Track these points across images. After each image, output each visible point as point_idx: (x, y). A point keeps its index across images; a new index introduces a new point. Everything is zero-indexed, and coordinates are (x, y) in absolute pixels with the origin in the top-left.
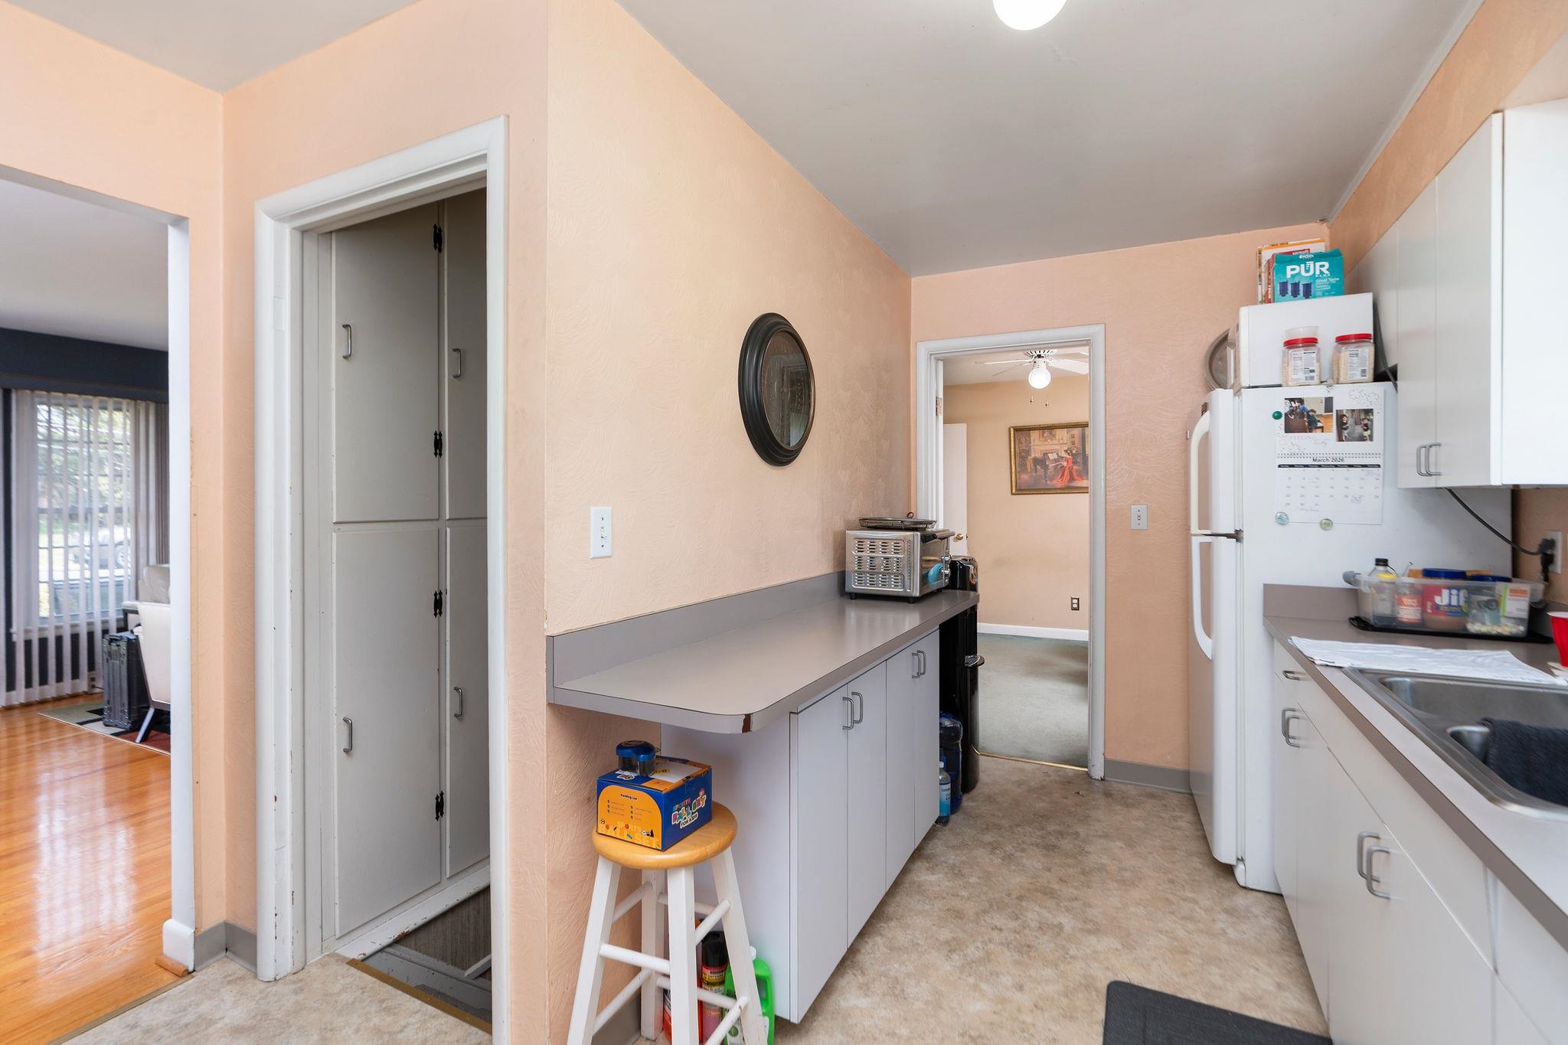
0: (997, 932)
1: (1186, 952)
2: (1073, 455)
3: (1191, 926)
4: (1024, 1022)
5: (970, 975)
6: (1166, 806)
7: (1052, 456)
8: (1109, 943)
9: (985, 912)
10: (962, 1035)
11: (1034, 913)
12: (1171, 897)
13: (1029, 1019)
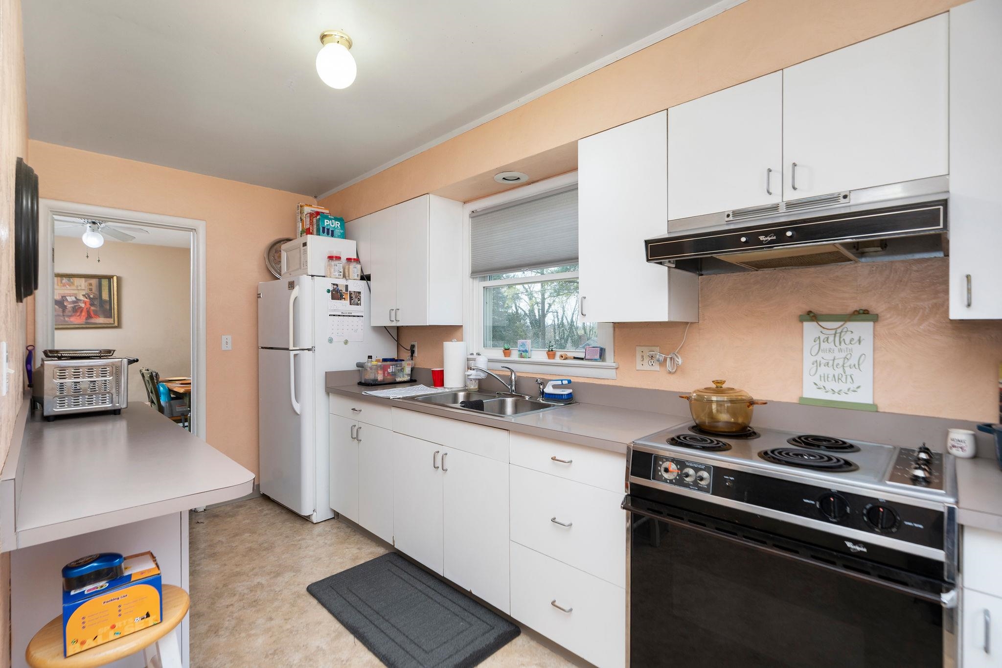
0: (231, 607)
1: (320, 558)
2: (90, 299)
3: (312, 548)
4: (288, 630)
5: (240, 634)
6: (251, 508)
7: (69, 299)
8: (288, 576)
9: (213, 604)
10: (267, 656)
11: (241, 587)
12: (293, 543)
13: (289, 626)
